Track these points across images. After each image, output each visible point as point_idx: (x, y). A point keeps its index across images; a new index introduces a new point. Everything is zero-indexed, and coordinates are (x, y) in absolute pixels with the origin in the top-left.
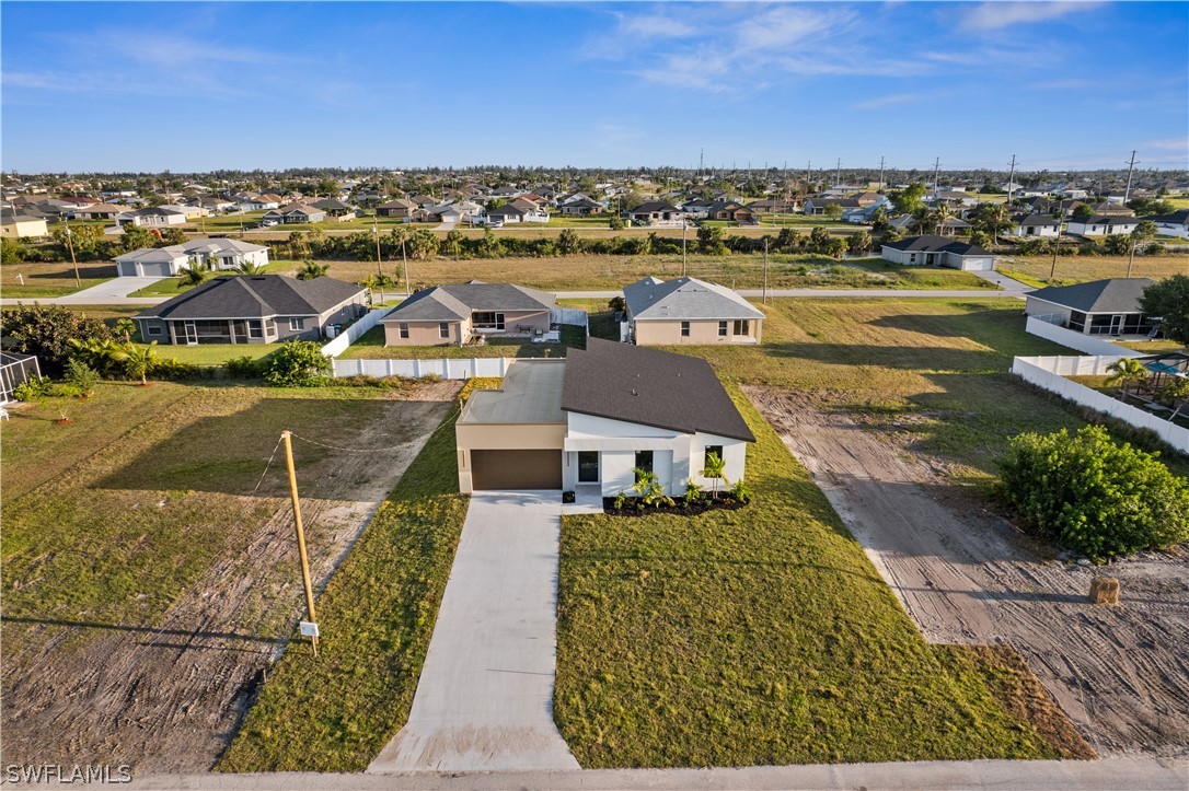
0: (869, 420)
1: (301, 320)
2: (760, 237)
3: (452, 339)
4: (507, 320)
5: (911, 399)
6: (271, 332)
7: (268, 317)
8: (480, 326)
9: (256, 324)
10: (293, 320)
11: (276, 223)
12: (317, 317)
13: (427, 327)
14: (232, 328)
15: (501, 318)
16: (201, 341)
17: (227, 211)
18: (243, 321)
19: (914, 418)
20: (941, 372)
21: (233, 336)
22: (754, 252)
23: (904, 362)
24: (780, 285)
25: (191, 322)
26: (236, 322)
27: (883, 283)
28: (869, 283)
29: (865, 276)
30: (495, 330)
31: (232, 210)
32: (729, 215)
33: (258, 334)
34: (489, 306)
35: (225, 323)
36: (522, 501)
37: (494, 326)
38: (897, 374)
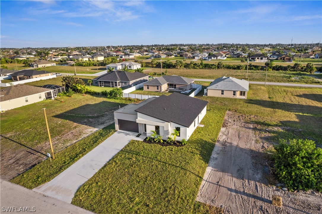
0: (259, 127)
1: (126, 82)
2: (286, 66)
3: (159, 90)
4: (177, 86)
5: (281, 122)
6: (119, 85)
7: (118, 81)
8: (169, 87)
9: (116, 83)
10: (124, 82)
11: (153, 58)
12: (129, 82)
13: (154, 87)
14: (111, 83)
15: (175, 86)
16: (105, 86)
17: (146, 54)
18: (113, 82)
19: (276, 129)
20: (305, 114)
21: (111, 85)
22: (280, 70)
23: (293, 110)
24: (278, 81)
25: (102, 81)
26: (112, 82)
27: (319, 83)
28: (313, 82)
29: (313, 80)
30: (173, 89)
31: (148, 54)
32: (283, 59)
33: (116, 85)
34: (173, 82)
35: (109, 82)
36: (127, 134)
37: (173, 88)
38: (287, 113)
